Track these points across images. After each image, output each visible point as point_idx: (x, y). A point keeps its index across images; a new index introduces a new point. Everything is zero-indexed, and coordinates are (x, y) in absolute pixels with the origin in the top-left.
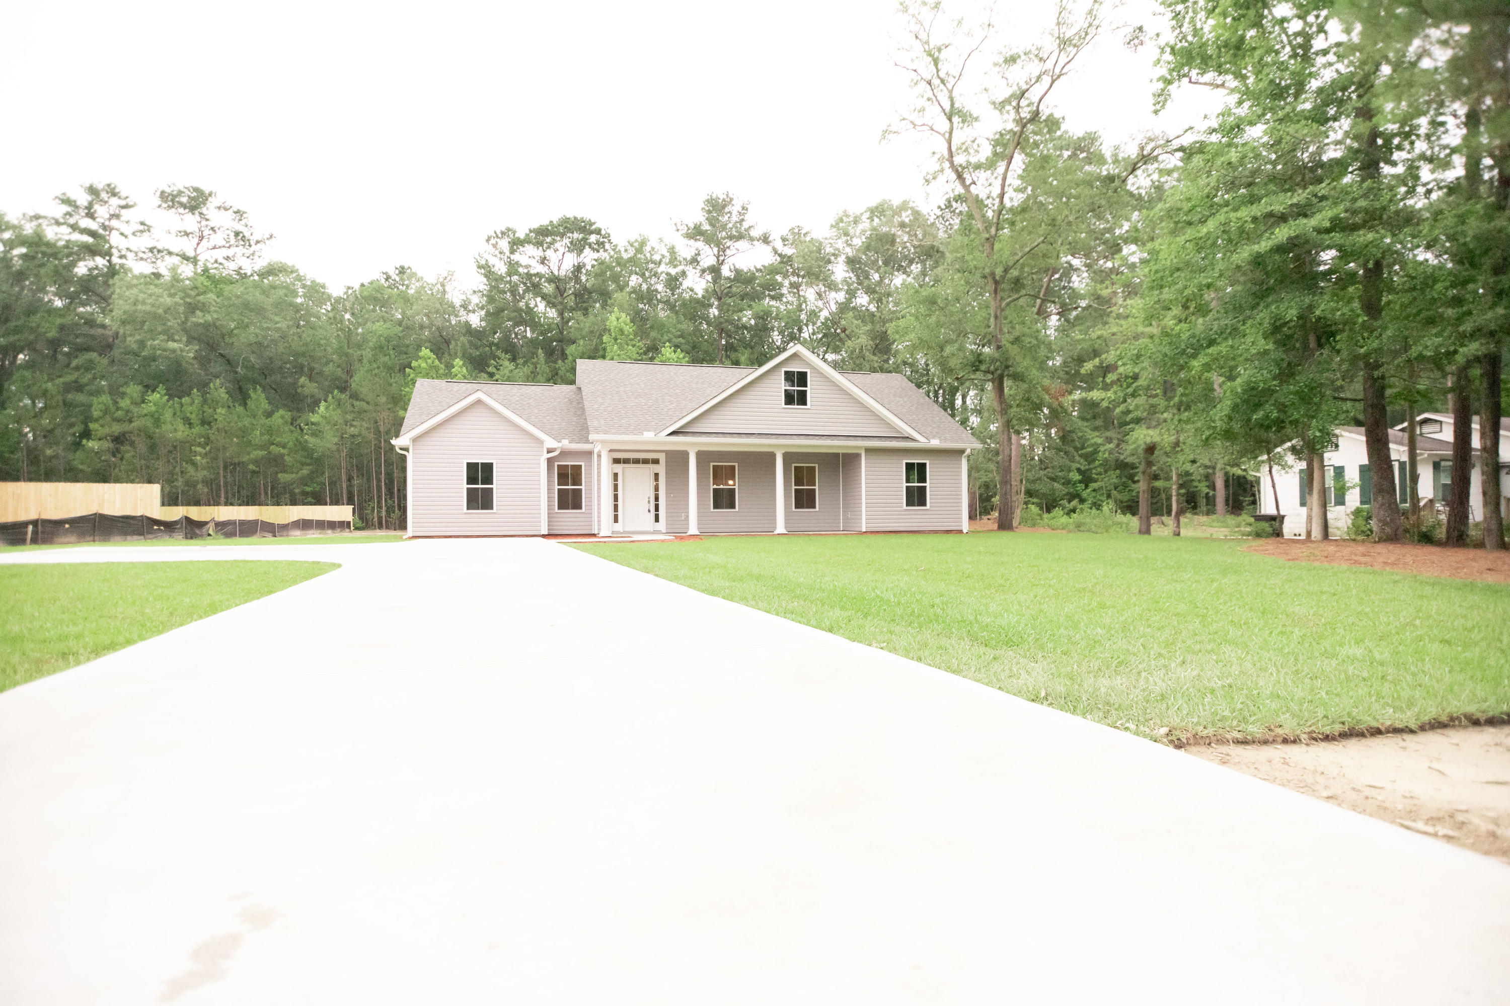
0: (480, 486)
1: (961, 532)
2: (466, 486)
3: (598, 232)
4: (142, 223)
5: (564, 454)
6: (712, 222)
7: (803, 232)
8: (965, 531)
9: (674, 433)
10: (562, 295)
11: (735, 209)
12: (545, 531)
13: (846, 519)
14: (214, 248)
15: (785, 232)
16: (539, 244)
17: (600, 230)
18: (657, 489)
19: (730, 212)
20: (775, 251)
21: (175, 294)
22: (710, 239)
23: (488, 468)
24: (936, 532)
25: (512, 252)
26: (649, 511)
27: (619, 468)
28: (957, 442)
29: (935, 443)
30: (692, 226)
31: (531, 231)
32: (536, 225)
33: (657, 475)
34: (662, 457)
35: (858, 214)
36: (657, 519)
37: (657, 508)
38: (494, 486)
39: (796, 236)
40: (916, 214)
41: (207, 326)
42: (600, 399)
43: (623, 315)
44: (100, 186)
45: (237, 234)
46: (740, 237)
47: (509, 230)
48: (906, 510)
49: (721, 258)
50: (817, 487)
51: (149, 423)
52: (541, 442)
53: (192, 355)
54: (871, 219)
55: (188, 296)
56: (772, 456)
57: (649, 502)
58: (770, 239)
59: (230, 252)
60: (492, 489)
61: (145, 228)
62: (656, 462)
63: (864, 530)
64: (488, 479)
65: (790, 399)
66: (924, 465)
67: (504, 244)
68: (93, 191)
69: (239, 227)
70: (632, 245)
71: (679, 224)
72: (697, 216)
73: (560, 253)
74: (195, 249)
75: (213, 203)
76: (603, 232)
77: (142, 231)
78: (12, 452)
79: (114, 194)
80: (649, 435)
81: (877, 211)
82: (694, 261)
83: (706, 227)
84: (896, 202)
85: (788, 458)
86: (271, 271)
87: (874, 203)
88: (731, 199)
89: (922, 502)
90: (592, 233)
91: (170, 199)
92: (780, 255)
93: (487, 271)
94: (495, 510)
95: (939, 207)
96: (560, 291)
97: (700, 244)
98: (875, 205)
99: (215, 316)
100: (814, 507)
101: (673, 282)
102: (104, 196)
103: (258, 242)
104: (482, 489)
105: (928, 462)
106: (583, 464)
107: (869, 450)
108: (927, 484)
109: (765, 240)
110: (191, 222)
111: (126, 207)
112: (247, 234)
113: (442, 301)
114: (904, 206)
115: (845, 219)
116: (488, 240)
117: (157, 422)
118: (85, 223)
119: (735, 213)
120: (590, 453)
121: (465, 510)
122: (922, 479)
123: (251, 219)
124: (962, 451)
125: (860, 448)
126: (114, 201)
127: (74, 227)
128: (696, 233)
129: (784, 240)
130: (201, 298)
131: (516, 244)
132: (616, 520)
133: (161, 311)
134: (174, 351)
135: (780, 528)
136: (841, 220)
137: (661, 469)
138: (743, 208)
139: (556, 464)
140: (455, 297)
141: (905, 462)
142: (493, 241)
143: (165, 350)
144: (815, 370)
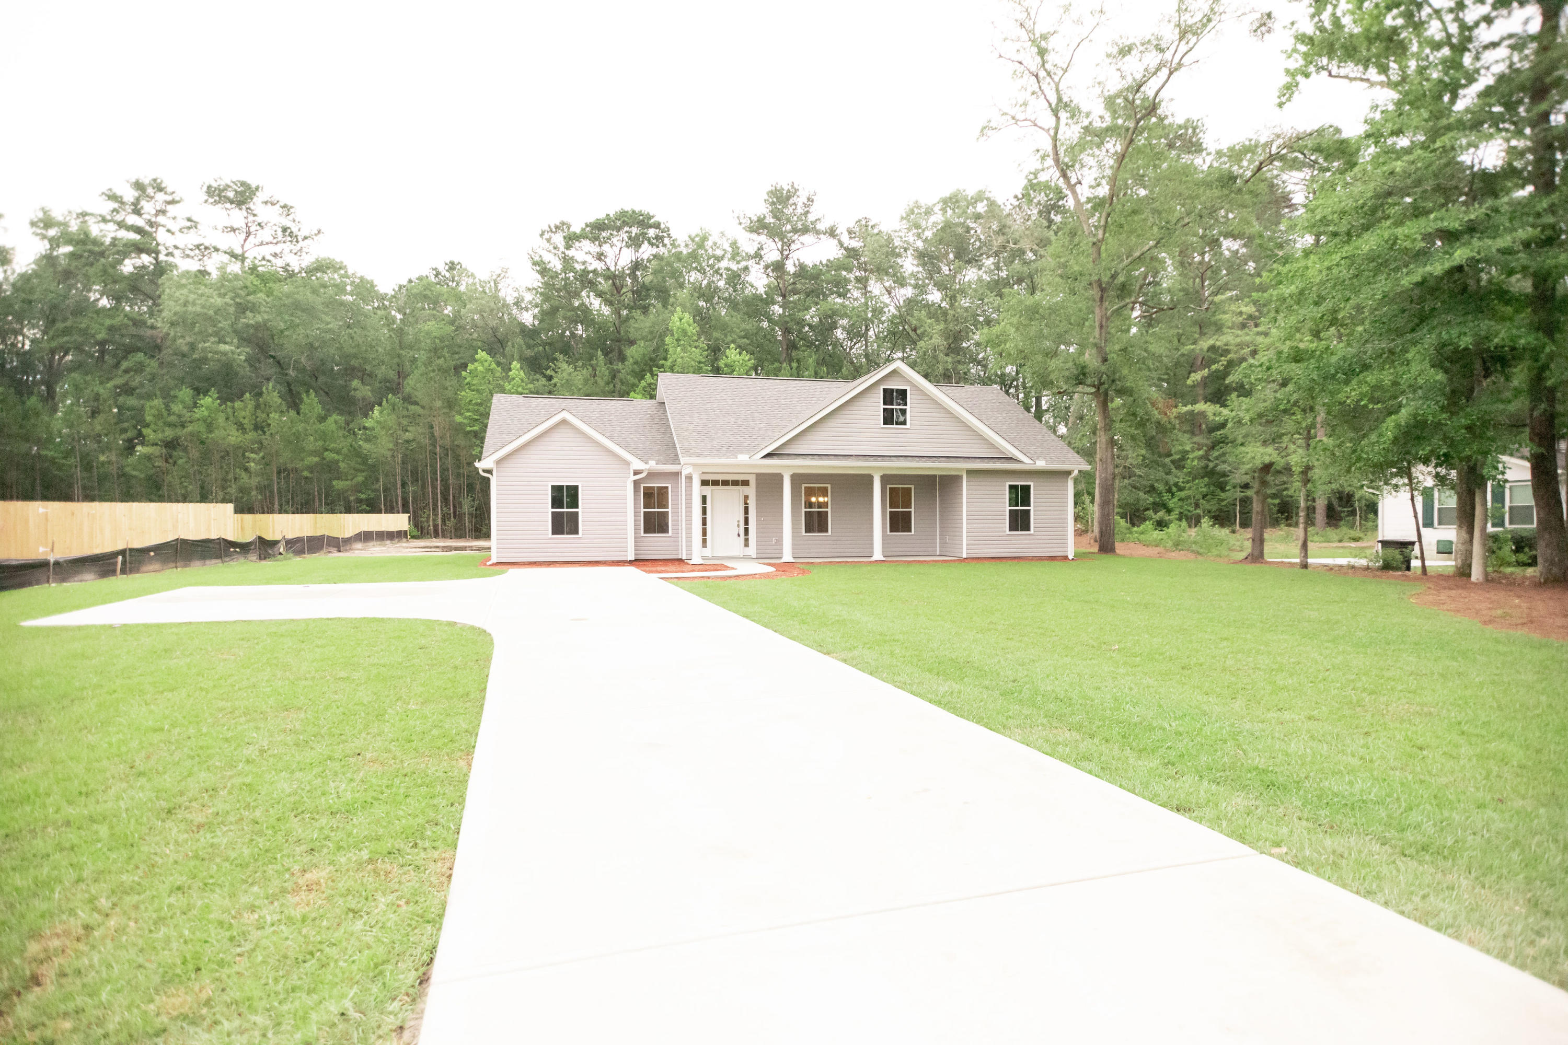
0: (565, 510)
1: (1065, 558)
2: (550, 510)
3: (657, 226)
4: (189, 220)
5: (651, 475)
6: (777, 214)
7: (870, 224)
8: (1071, 557)
9: (769, 455)
10: (619, 292)
11: (800, 200)
12: (631, 557)
13: (943, 543)
14: (262, 244)
15: (851, 224)
16: (594, 239)
17: (659, 224)
18: (746, 511)
19: (794, 204)
20: (841, 244)
21: (225, 294)
22: (774, 232)
23: (573, 492)
24: (1040, 559)
25: (568, 247)
26: (739, 535)
27: (708, 490)
28: (1064, 463)
29: (1041, 464)
30: (755, 219)
31: (587, 225)
32: (592, 219)
33: (746, 497)
34: (753, 479)
35: (930, 204)
36: (747, 545)
37: (746, 531)
38: (579, 510)
39: (864, 229)
40: (992, 204)
41: (257, 327)
42: (687, 418)
43: (687, 315)
44: (146, 181)
45: (285, 230)
46: (805, 230)
47: (563, 223)
48: (1008, 535)
49: (786, 253)
50: (912, 510)
51: (202, 428)
52: (627, 463)
53: (243, 358)
54: (944, 210)
55: (238, 296)
56: (870, 478)
57: (738, 525)
58: (838, 232)
59: (277, 249)
60: (577, 513)
61: (192, 224)
62: (746, 483)
63: (965, 556)
64: (574, 503)
65: (889, 418)
66: (1029, 487)
67: (559, 239)
68: (139, 186)
69: (288, 224)
70: (693, 240)
71: (742, 217)
72: (760, 208)
73: (617, 249)
74: (243, 246)
75: (260, 197)
76: (662, 226)
77: (189, 228)
79: (160, 189)
80: (743, 458)
81: (951, 202)
82: (758, 256)
83: (770, 220)
84: (971, 192)
85: (885, 479)
86: (320, 267)
87: (947, 194)
88: (796, 190)
89: (1026, 527)
90: (651, 226)
91: (216, 194)
92: (846, 249)
93: (544, 270)
94: (580, 535)
95: (1016, 197)
96: (617, 289)
97: (763, 238)
98: (948, 195)
99: (266, 317)
100: (910, 530)
101: (735, 278)
102: (150, 191)
103: (306, 238)
104: (567, 513)
105: (1032, 484)
106: (669, 486)
107: (970, 472)
108: (1031, 508)
109: (832, 233)
110: (237, 217)
111: (172, 202)
112: (295, 230)
114: (979, 197)
115: (916, 211)
116: (542, 235)
117: (210, 427)
118: (132, 220)
119: (800, 205)
120: (677, 475)
121: (550, 535)
122: (1026, 501)
123: (298, 213)
124: (1068, 473)
125: (961, 469)
126: (160, 197)
127: (121, 225)
128: (758, 226)
129: (850, 232)
130: (251, 298)
131: (571, 239)
132: (705, 545)
133: (211, 312)
134: (225, 354)
135: (878, 555)
136: (912, 212)
137: (751, 491)
138: (809, 199)
139: (642, 486)
141: (1008, 484)
142: (546, 236)
143: (216, 353)
144: (915, 387)
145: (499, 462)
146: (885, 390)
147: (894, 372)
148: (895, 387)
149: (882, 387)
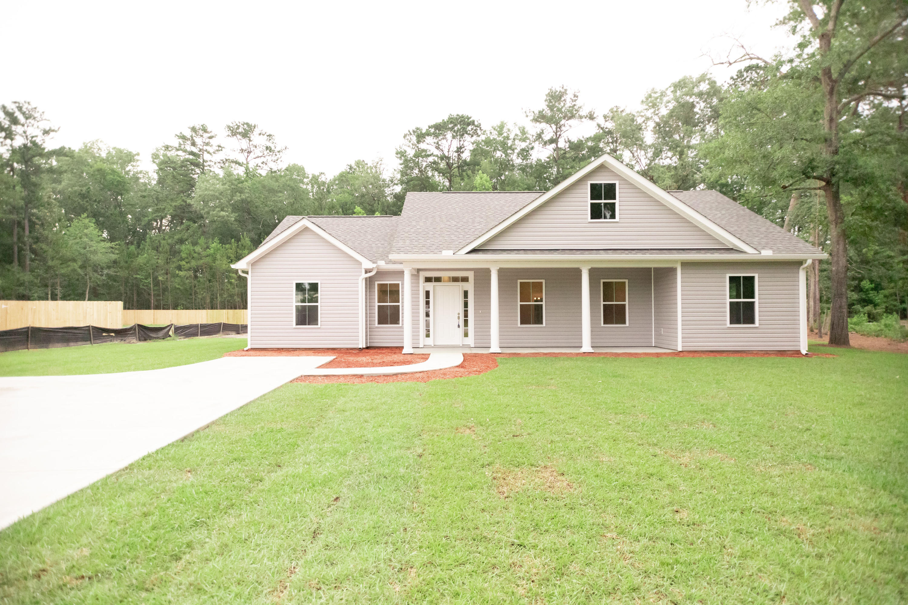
0: (307, 304)
1: (797, 352)
2: (295, 304)
3: (473, 123)
4: (219, 146)
5: (380, 274)
6: (551, 108)
7: (620, 110)
8: (804, 352)
9: (474, 251)
10: (450, 168)
11: (568, 97)
12: (362, 345)
13: (658, 335)
14: (258, 157)
15: (606, 112)
16: (436, 136)
17: (474, 122)
18: (466, 305)
19: (565, 100)
20: (599, 125)
21: (226, 184)
22: (549, 120)
23: (314, 289)
24: (766, 353)
25: (419, 142)
26: (459, 326)
27: (430, 286)
28: (794, 252)
29: (767, 254)
30: (537, 112)
31: (429, 127)
32: (433, 123)
33: (466, 294)
34: (471, 275)
35: (664, 89)
36: (466, 335)
37: (466, 322)
38: (319, 304)
39: (614, 115)
40: (712, 83)
41: (242, 201)
42: (414, 223)
43: (485, 175)
44: (197, 127)
45: (267, 148)
46: (572, 117)
47: (417, 129)
48: (729, 328)
49: (558, 133)
50: (627, 303)
51: (209, 260)
52: (360, 264)
53: (233, 219)
54: (674, 92)
55: (232, 184)
56: (577, 273)
57: (459, 318)
58: (595, 116)
59: (264, 160)
60: (317, 306)
61: (220, 148)
62: (465, 279)
63: (680, 349)
64: (314, 298)
65: (596, 212)
66: (753, 278)
67: (414, 139)
68: (194, 129)
69: (269, 144)
70: (494, 129)
71: (528, 112)
72: (541, 105)
73: (449, 141)
74: (247, 159)
75: (257, 131)
76: (476, 123)
77: (218, 151)
78: (146, 279)
79: (205, 131)
80: (447, 254)
81: (679, 85)
82: (539, 136)
83: (549, 113)
84: (695, 75)
85: (595, 273)
87: (676, 79)
88: (566, 90)
89: (750, 319)
90: (469, 124)
91: (233, 132)
92: (602, 128)
93: (401, 154)
94: (319, 326)
95: (732, 78)
96: (449, 165)
97: (544, 125)
98: (677, 80)
99: (247, 195)
100: (624, 322)
101: (525, 153)
102: (201, 132)
103: (279, 152)
104: (309, 306)
105: (756, 276)
106: (399, 283)
107: (686, 264)
108: (756, 300)
109: (591, 117)
110: (244, 144)
111: (210, 138)
112: (273, 148)
113: (377, 178)
114: (702, 78)
115: (653, 95)
116: (405, 137)
117: (215, 260)
118: (189, 148)
119: (568, 100)
121: (294, 325)
122: (750, 294)
123: (276, 139)
124: (800, 263)
125: (676, 261)
126: (206, 135)
127: (185, 151)
128: (541, 117)
129: (605, 117)
130: (240, 185)
131: (421, 136)
132: (428, 336)
133: (217, 194)
134: (223, 217)
135: (587, 347)
136: (650, 96)
137: (470, 286)
138: (575, 96)
139: (376, 283)
140: (386, 175)
141: (728, 276)
142: (408, 137)
143: (219, 217)
144: (625, 181)
145: (254, 264)
146: (592, 186)
147: (602, 167)
148: (603, 182)
149: (589, 183)
